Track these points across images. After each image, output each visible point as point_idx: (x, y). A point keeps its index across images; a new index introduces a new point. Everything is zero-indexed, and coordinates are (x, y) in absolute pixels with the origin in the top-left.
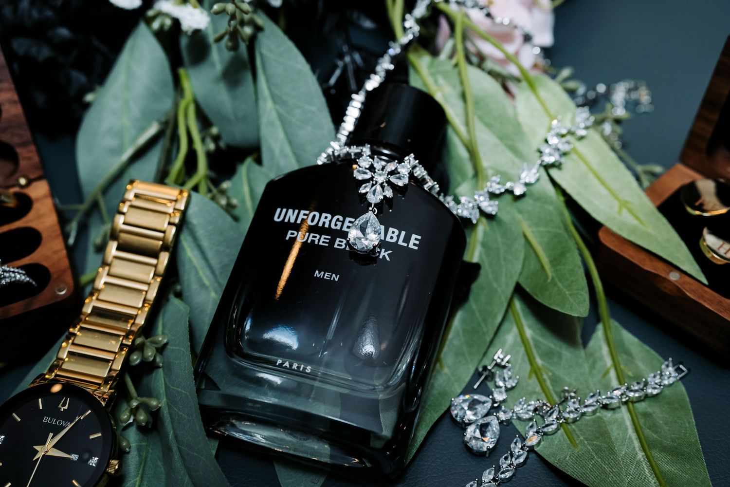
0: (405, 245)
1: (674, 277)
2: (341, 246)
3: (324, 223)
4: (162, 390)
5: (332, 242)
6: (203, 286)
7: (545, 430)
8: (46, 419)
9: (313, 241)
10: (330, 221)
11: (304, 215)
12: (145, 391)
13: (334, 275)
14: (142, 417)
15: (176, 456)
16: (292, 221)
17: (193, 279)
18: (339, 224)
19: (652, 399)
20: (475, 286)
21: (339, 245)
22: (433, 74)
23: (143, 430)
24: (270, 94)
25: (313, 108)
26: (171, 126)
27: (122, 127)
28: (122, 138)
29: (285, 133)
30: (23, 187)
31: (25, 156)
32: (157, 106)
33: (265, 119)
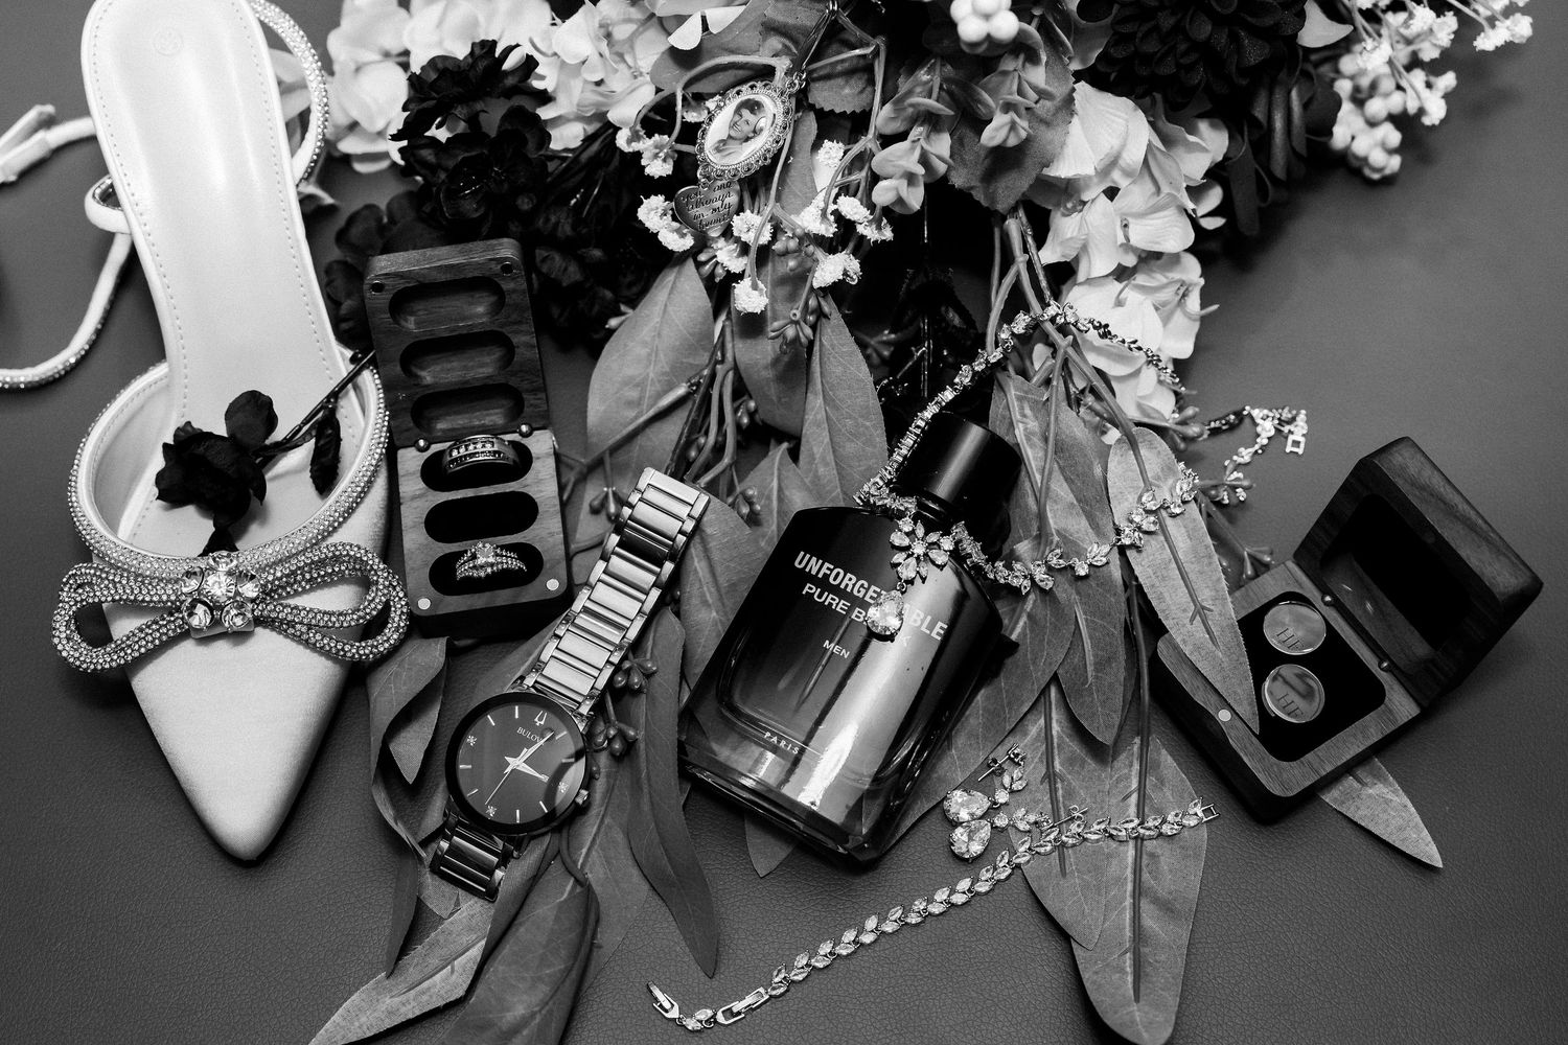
0: (928, 632)
1: (1224, 716)
2: (859, 618)
3: (847, 585)
4: (642, 720)
5: (850, 610)
6: (705, 603)
7: (1038, 849)
8: (520, 730)
9: (830, 604)
10: (854, 585)
11: (828, 569)
12: (624, 716)
13: (844, 651)
14: (617, 746)
15: (646, 799)
16: (814, 572)
17: (695, 592)
18: (863, 591)
19: (1167, 839)
20: (1009, 661)
21: (857, 616)
22: (1020, 399)
23: (618, 759)
24: (823, 391)
25: (868, 424)
26: (702, 389)
27: (646, 378)
28: (643, 391)
29: (831, 439)
30: (524, 435)
31: (532, 402)
32: (691, 360)
33: (811, 417)
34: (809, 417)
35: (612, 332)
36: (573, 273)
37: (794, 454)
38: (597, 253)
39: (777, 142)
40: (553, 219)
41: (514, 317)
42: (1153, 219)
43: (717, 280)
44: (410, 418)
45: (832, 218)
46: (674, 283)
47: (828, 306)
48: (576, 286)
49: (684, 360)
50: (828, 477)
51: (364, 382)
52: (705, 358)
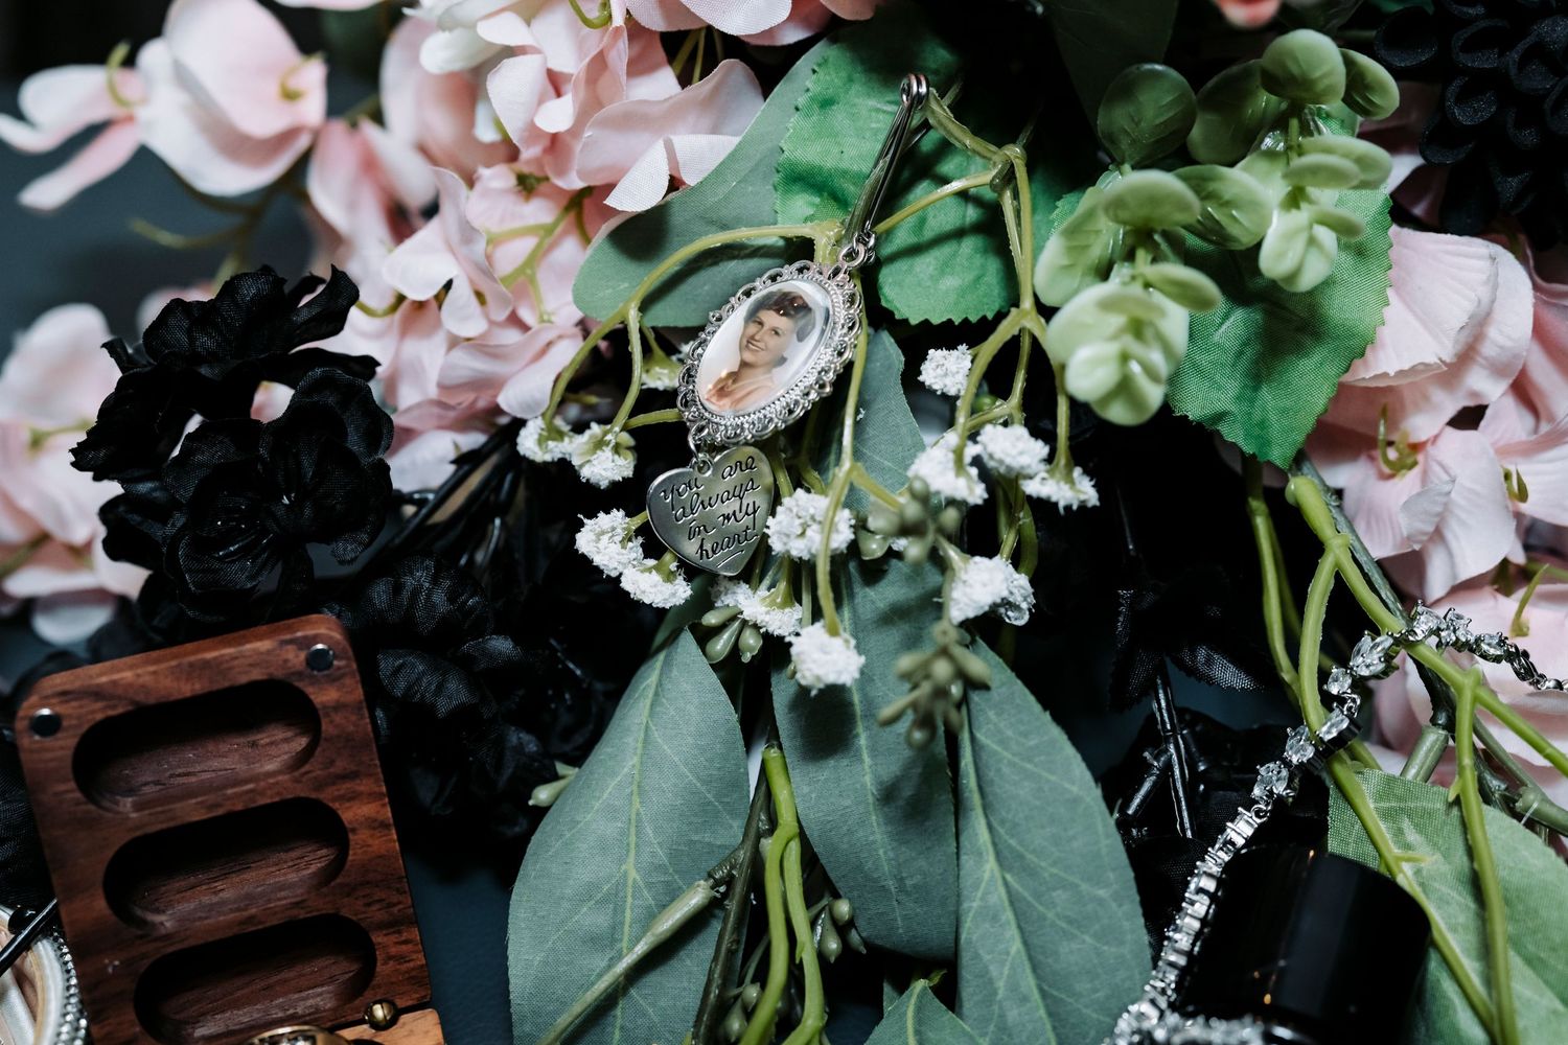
22: (1389, 816)
24: (995, 844)
25: (1102, 893)
26: (739, 888)
27: (621, 885)
28: (618, 910)
29: (1025, 943)
30: (378, 1026)
31: (393, 950)
32: (708, 837)
33: (975, 905)
34: (972, 906)
35: (541, 812)
36: (454, 694)
37: (948, 994)
38: (502, 645)
39: (840, 354)
40: (409, 582)
41: (341, 765)
42: (1550, 461)
43: (747, 657)
44: (131, 1015)
45: (974, 471)
46: (660, 684)
47: (981, 663)
48: (461, 713)
49: (696, 838)
50: (1030, 1027)
51: (40, 966)
52: (737, 827)
